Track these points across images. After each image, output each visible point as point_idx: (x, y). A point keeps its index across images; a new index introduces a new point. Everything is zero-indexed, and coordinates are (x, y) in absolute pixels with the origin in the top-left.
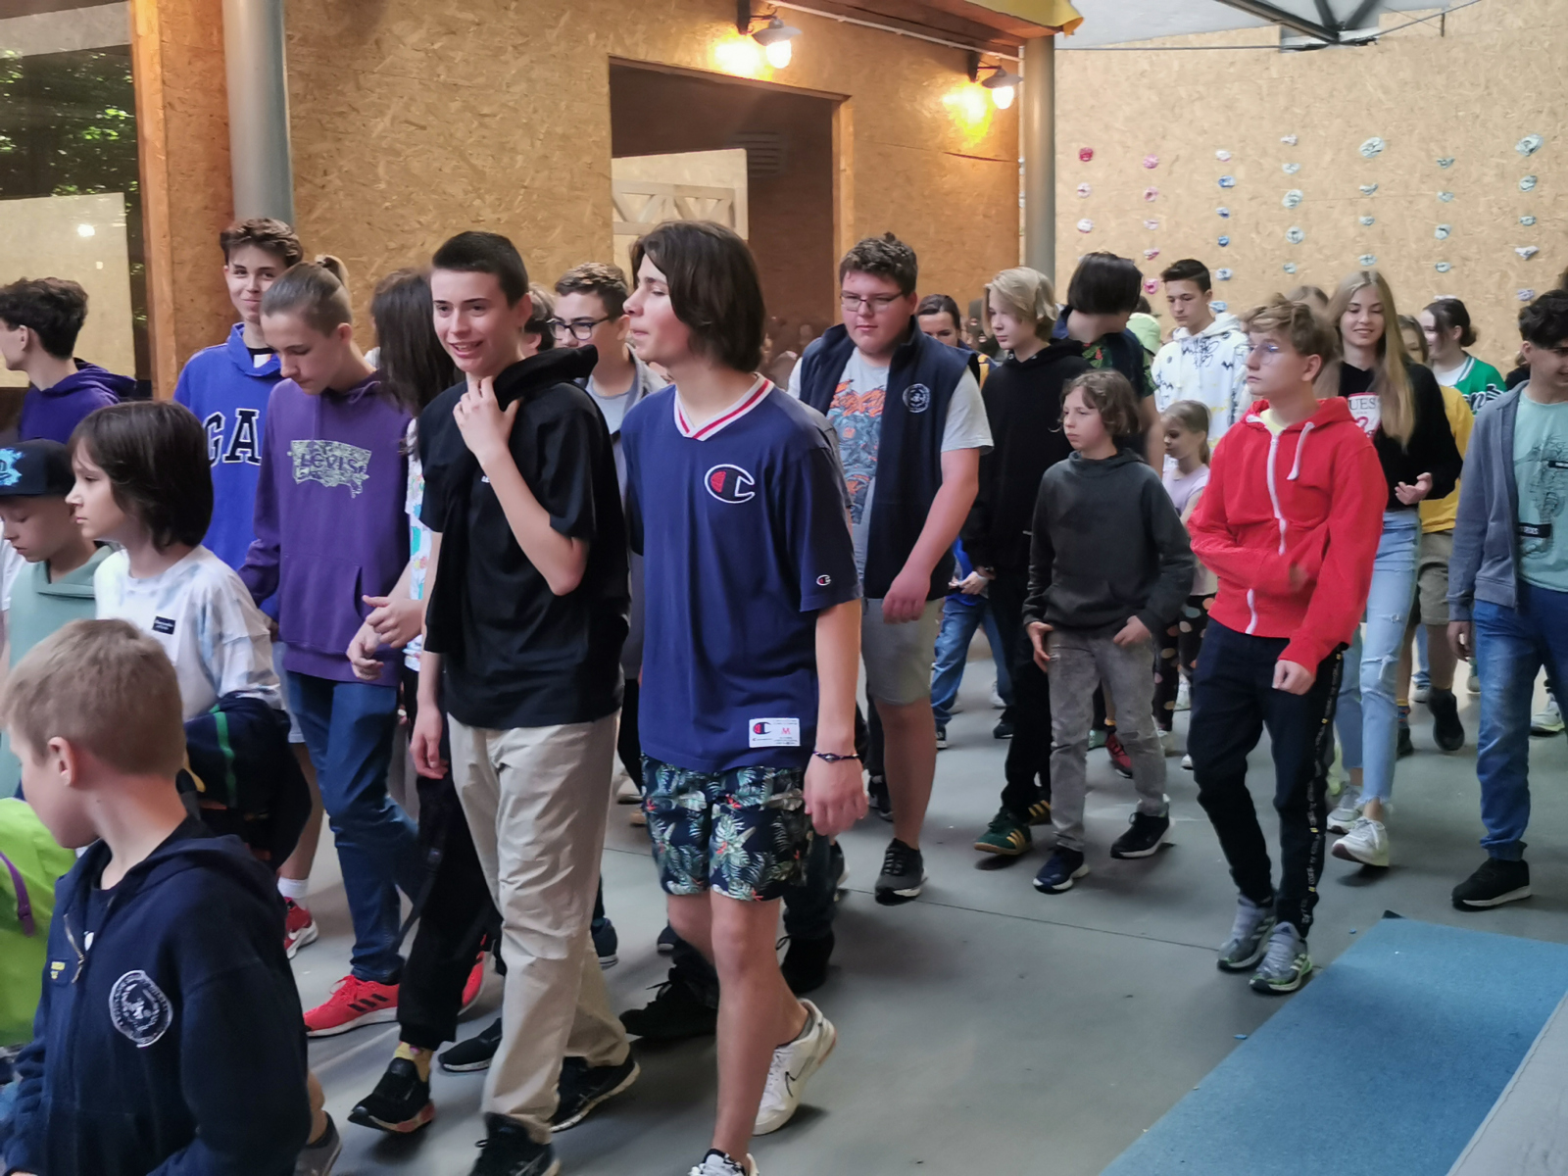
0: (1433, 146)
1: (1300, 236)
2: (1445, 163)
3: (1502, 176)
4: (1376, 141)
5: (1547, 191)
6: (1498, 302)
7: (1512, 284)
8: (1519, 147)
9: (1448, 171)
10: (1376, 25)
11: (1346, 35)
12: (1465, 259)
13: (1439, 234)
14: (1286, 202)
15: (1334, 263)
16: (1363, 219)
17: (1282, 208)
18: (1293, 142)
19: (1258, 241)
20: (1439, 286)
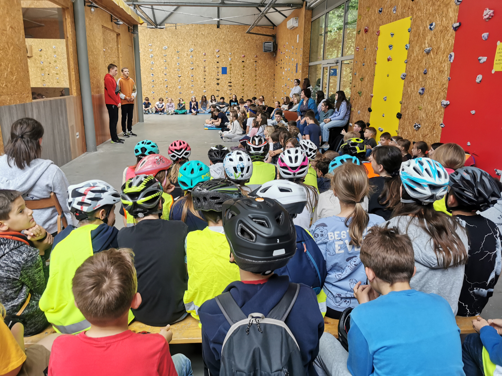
0: (176, 48)
1: (153, 63)
2: (178, 52)
3: (187, 55)
4: (166, 47)
5: (194, 58)
6: (188, 77)
7: (190, 74)
8: (190, 50)
9: (178, 53)
10: (164, 25)
11: (158, 27)
12: (182, 69)
13: (178, 64)
14: (150, 56)
15: (160, 68)
16: (164, 61)
17: (149, 57)
18: (151, 45)
19: (145, 63)
20: (178, 73)
